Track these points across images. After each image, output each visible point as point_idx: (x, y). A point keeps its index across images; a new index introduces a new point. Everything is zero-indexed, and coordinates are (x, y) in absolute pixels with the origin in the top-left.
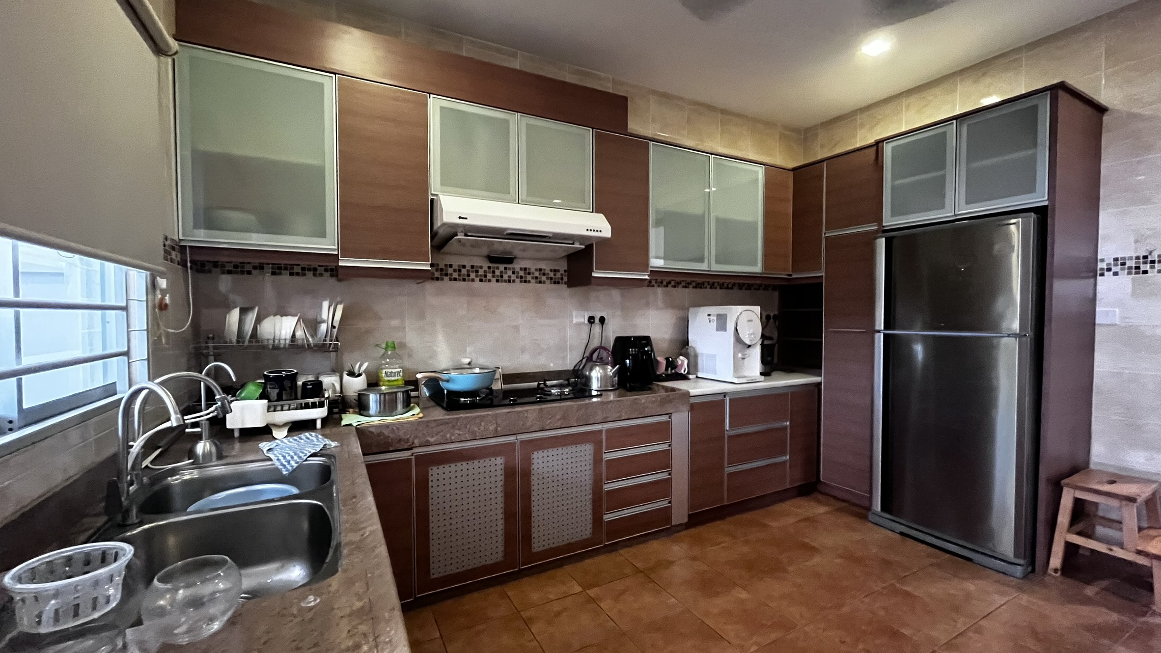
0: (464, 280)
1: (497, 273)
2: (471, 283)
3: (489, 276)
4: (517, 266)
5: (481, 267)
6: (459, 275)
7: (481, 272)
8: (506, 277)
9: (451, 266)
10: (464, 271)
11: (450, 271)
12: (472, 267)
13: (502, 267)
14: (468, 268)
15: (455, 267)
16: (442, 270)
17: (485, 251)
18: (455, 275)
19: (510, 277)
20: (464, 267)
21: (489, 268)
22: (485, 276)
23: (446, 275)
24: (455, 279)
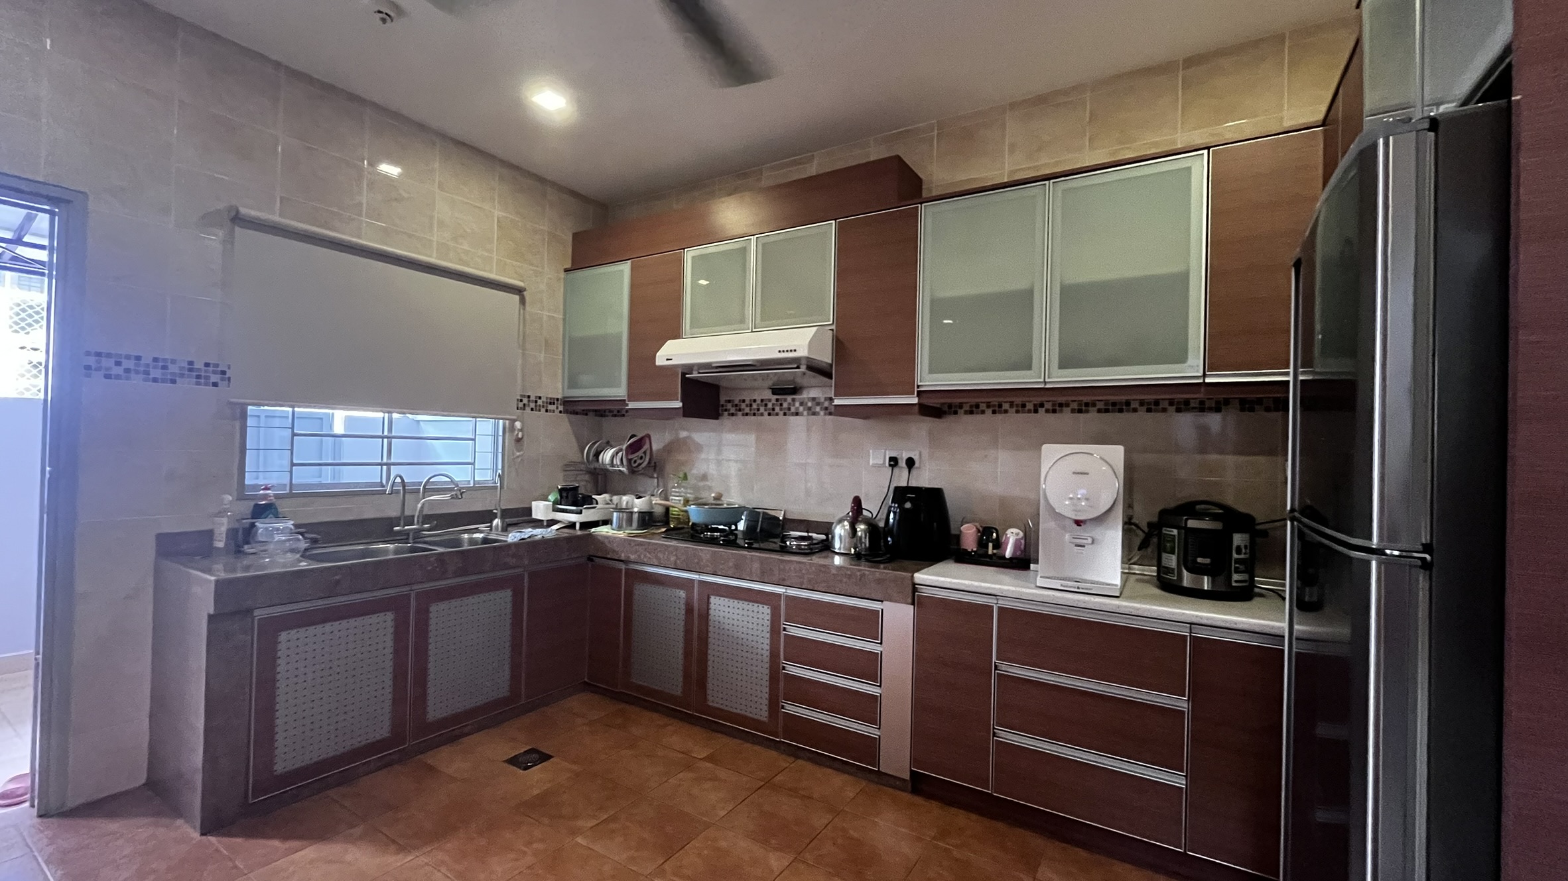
0: (754, 414)
1: (785, 405)
2: (760, 418)
3: (777, 409)
4: (805, 395)
5: (770, 400)
6: (751, 410)
7: (770, 405)
8: (793, 409)
9: (744, 401)
10: (755, 406)
11: (743, 406)
12: (762, 400)
13: (789, 398)
14: (759, 402)
15: (747, 402)
16: (736, 405)
17: (770, 383)
18: (747, 410)
19: (797, 408)
20: (755, 401)
21: (777, 400)
22: (773, 409)
23: (740, 410)
24: (747, 414)
